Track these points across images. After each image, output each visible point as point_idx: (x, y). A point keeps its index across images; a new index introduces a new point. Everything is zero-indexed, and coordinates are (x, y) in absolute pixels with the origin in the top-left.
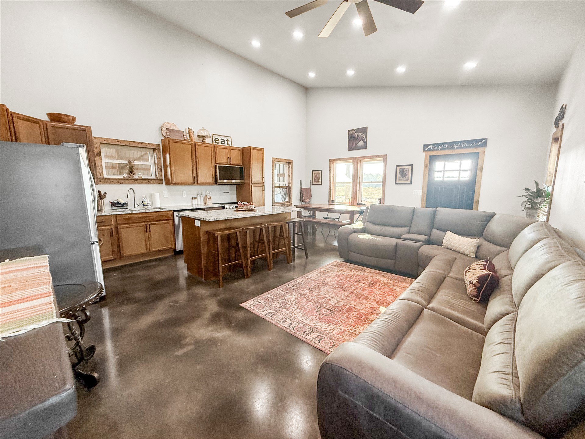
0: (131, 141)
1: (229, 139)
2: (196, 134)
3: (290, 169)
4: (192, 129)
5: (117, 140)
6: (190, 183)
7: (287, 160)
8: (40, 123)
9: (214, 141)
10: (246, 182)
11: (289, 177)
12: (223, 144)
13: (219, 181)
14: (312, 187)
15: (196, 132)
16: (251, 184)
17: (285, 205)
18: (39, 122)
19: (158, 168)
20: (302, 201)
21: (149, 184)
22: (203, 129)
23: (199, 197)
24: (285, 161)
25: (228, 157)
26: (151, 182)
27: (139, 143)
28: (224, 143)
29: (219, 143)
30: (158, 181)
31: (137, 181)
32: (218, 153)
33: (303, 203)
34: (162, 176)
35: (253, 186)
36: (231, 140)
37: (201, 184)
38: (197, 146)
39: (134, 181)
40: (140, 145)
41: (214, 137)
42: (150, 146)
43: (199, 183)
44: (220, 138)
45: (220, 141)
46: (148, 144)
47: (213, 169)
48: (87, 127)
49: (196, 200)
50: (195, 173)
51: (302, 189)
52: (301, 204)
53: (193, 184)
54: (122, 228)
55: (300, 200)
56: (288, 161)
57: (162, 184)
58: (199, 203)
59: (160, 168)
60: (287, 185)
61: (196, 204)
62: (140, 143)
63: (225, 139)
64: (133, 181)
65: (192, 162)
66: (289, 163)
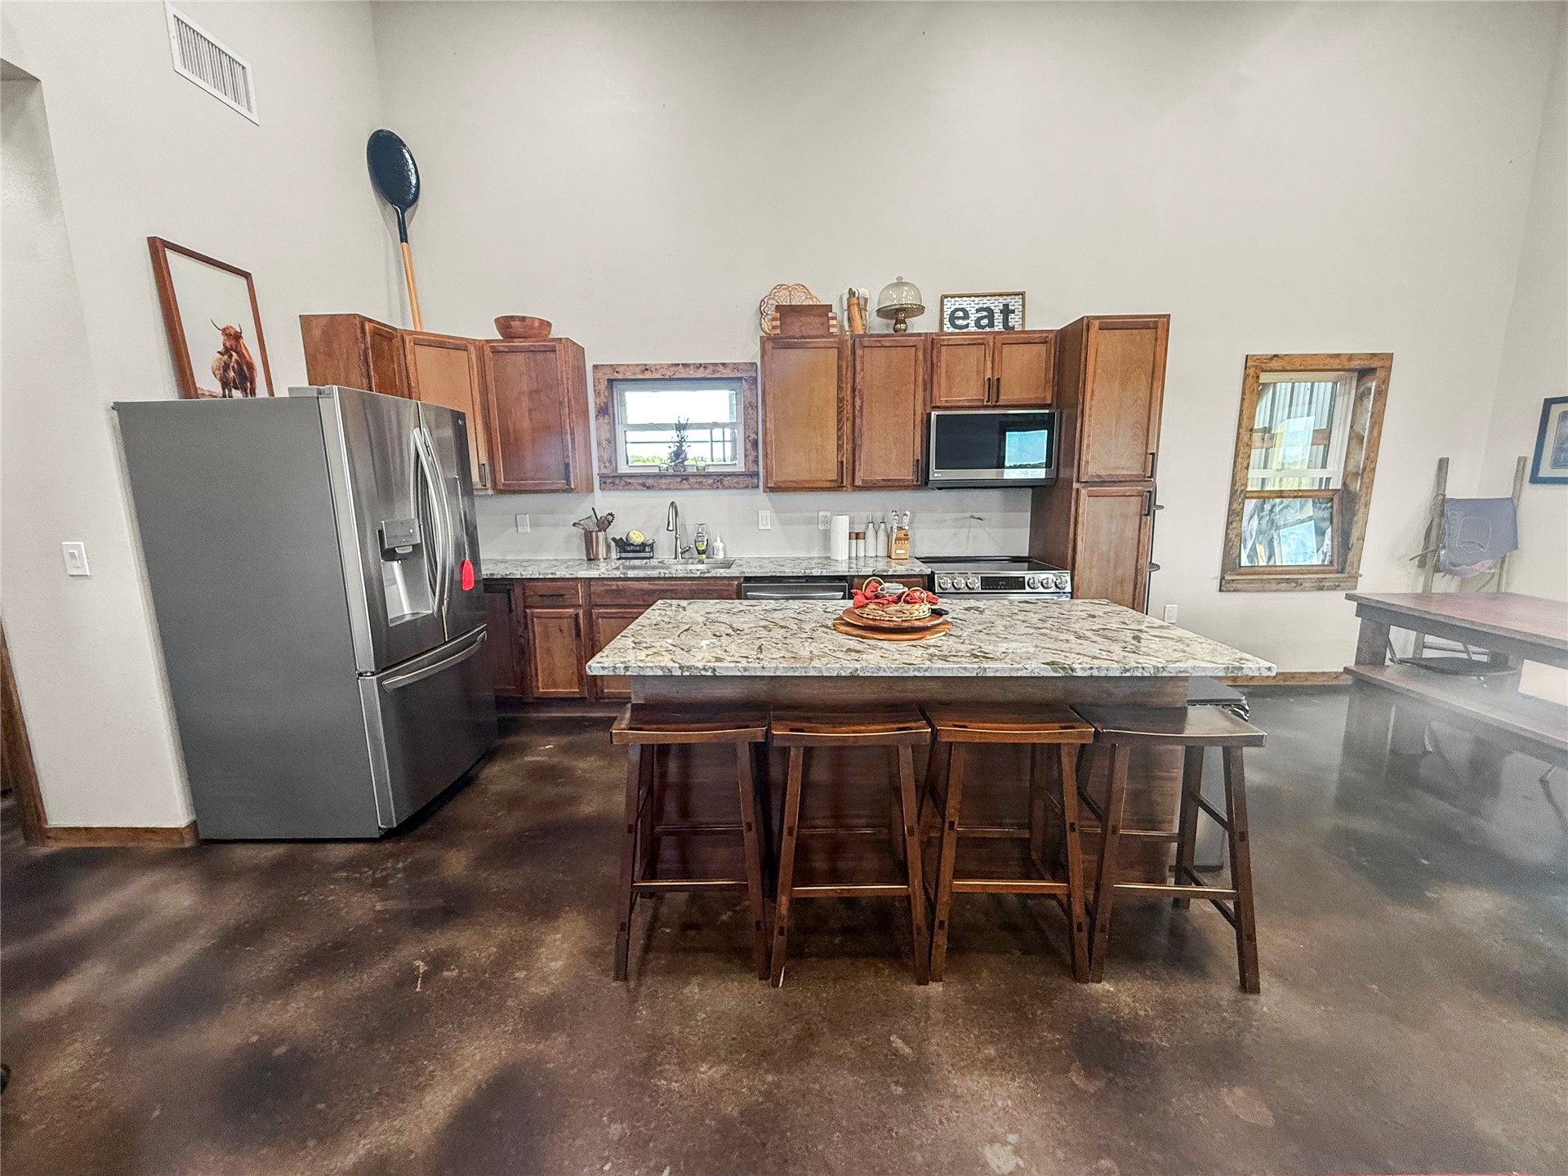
0: (678, 365)
1: (1015, 303)
2: (872, 307)
3: (1369, 403)
4: (863, 291)
5: (645, 365)
6: (828, 485)
7: (1351, 357)
8: (472, 348)
9: (946, 321)
10: (1062, 475)
11: (1354, 442)
12: (983, 327)
13: (936, 475)
14: (1533, 495)
15: (875, 294)
16: (1075, 485)
17: (1307, 585)
18: (466, 347)
19: (747, 437)
20: (1437, 570)
21: (717, 488)
22: (900, 283)
23: (870, 533)
24: (1335, 364)
25: (988, 375)
26: (726, 481)
27: (698, 368)
28: (991, 324)
29: (967, 326)
30: (747, 480)
31: (687, 480)
32: (943, 365)
33: (1442, 584)
34: (756, 462)
35: (1083, 492)
36: (1023, 306)
37: (869, 487)
38: (859, 352)
39: (681, 482)
40: (700, 374)
41: (950, 305)
42: (729, 371)
43: (858, 483)
44: (971, 305)
45: (973, 317)
46: (724, 365)
47: (918, 429)
48: (561, 339)
49: (861, 542)
50: (847, 447)
51: (1442, 507)
52: (1427, 585)
53: (837, 486)
54: (602, 617)
55: (1422, 564)
56: (1355, 364)
57: (758, 487)
58: (871, 553)
59: (753, 436)
60: (1336, 484)
61: (862, 554)
62: (701, 365)
63: (996, 305)
64: (679, 480)
65: (840, 412)
66: (1364, 373)
